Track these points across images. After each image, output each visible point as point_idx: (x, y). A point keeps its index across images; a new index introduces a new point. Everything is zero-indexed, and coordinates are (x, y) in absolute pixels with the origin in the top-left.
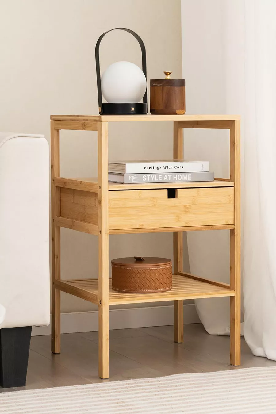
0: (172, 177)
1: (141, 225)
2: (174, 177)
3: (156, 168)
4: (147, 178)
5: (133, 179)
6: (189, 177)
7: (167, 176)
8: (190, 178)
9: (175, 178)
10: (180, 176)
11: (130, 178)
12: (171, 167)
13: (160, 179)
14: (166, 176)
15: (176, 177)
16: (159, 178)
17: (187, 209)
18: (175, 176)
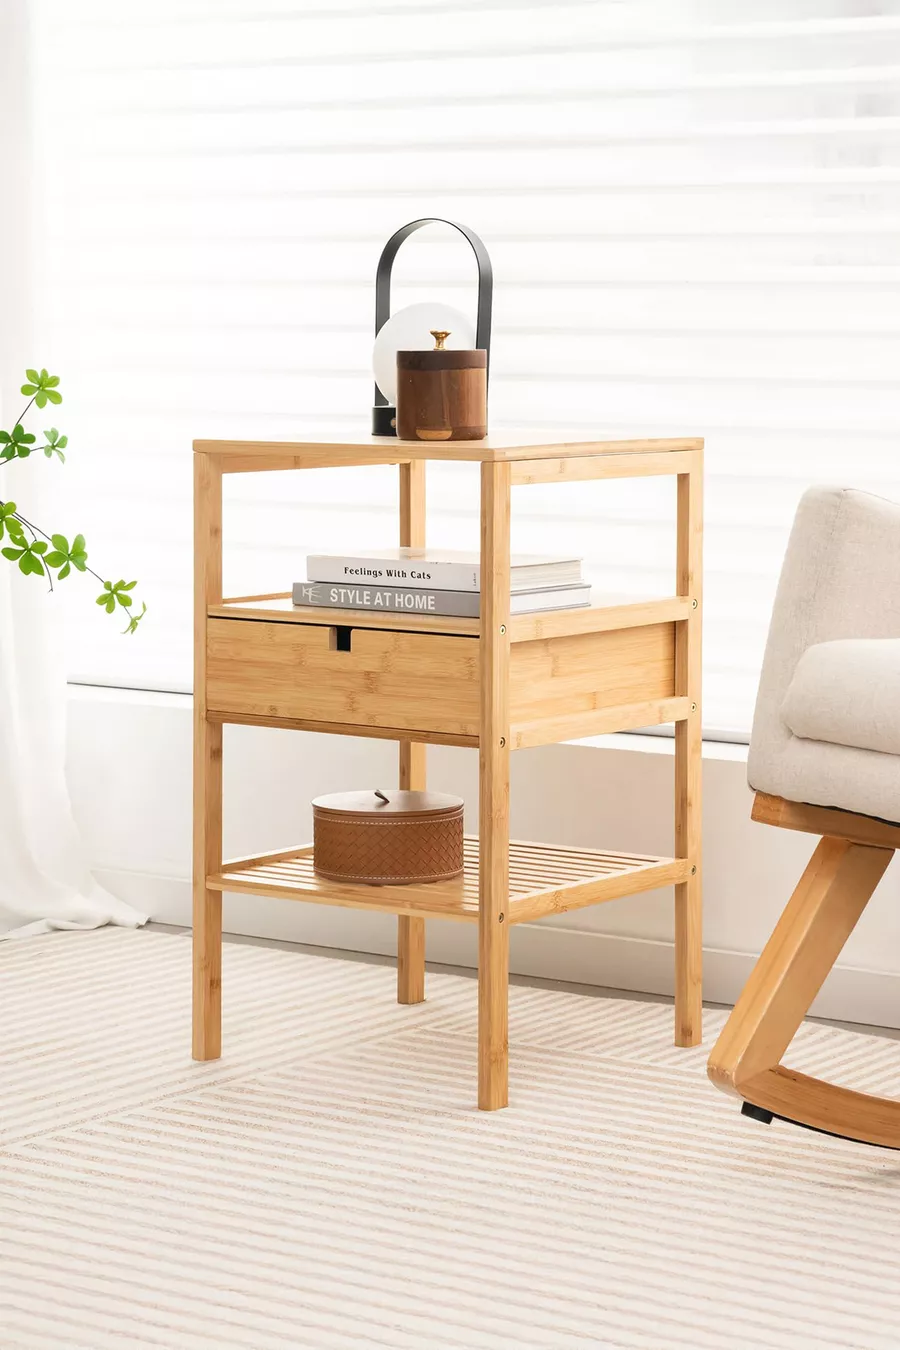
0: (392, 599)
1: (273, 708)
2: (397, 600)
3: (369, 572)
4: (339, 594)
5: (310, 594)
6: (430, 602)
7: (382, 595)
8: (432, 605)
9: (399, 603)
10: (409, 598)
11: (304, 591)
12: (404, 575)
13: (367, 600)
14: (379, 594)
15: (402, 600)
16: (366, 598)
17: (370, 682)
18: (399, 598)
